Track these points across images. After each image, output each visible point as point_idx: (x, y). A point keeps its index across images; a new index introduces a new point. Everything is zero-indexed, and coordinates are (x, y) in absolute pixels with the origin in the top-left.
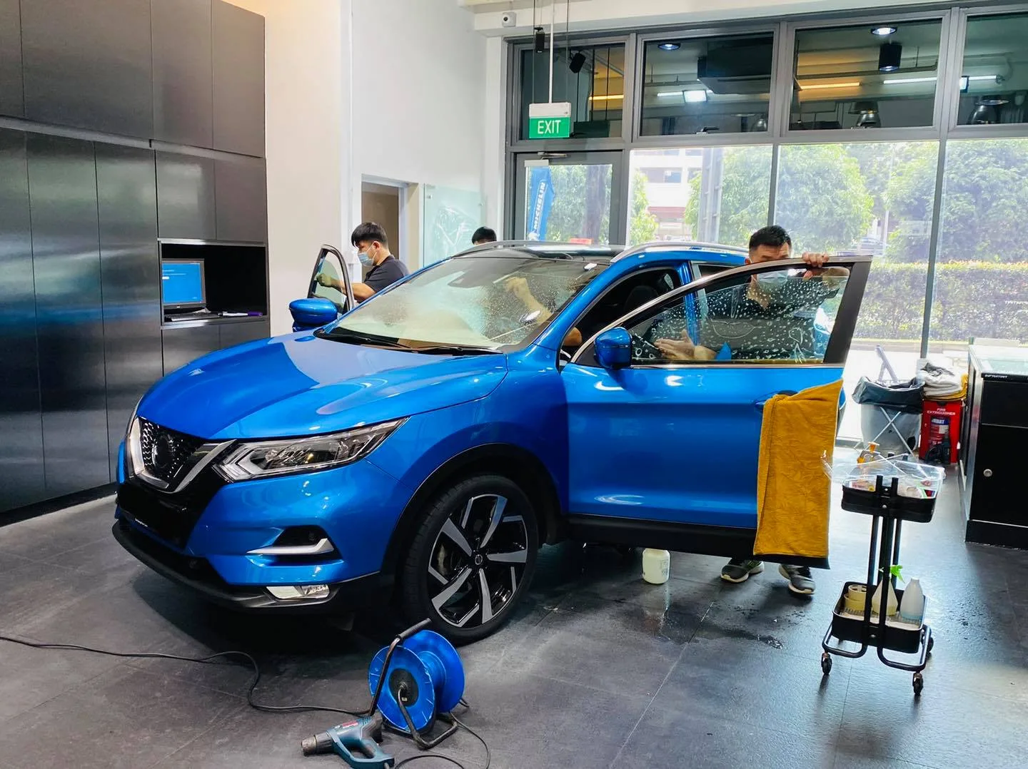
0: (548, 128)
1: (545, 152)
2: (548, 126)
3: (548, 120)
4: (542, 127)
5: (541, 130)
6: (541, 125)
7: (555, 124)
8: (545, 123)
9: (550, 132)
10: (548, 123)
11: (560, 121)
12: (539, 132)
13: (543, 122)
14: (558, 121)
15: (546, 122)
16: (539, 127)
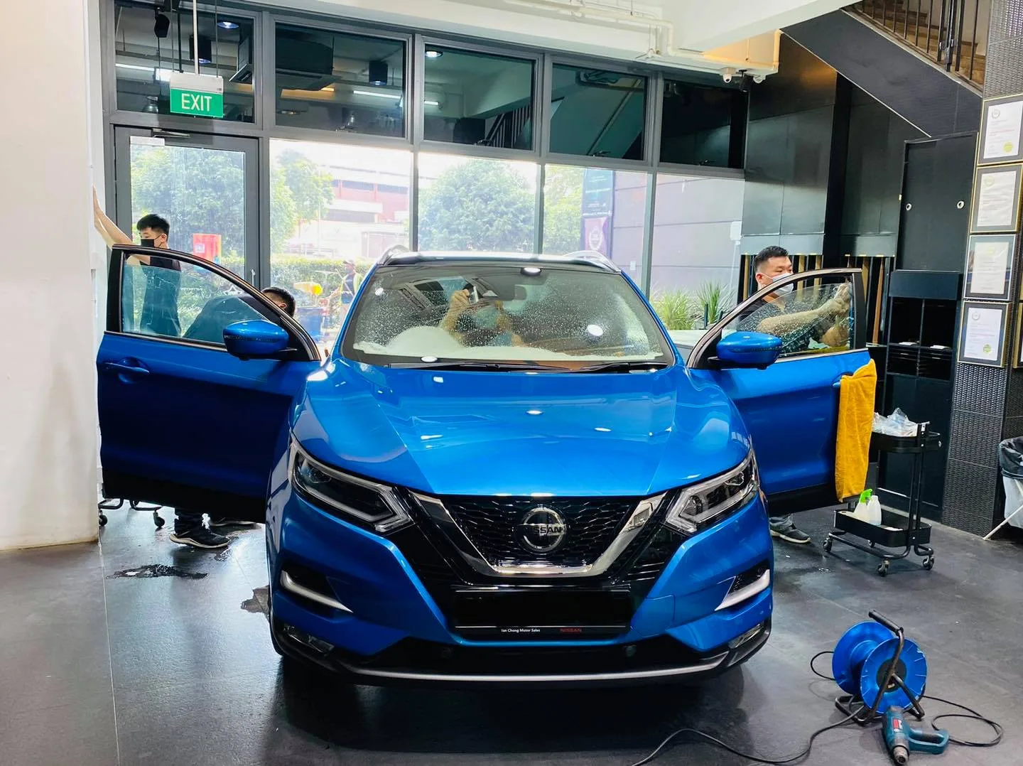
0: (195, 103)
1: (163, 129)
2: (195, 101)
3: (196, 94)
4: (188, 102)
5: (186, 105)
6: (186, 98)
7: (205, 100)
8: (191, 97)
9: (198, 109)
10: (195, 97)
11: (211, 98)
12: (183, 107)
13: (188, 95)
14: (208, 98)
15: (192, 95)
16: (183, 101)
